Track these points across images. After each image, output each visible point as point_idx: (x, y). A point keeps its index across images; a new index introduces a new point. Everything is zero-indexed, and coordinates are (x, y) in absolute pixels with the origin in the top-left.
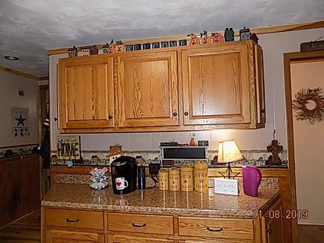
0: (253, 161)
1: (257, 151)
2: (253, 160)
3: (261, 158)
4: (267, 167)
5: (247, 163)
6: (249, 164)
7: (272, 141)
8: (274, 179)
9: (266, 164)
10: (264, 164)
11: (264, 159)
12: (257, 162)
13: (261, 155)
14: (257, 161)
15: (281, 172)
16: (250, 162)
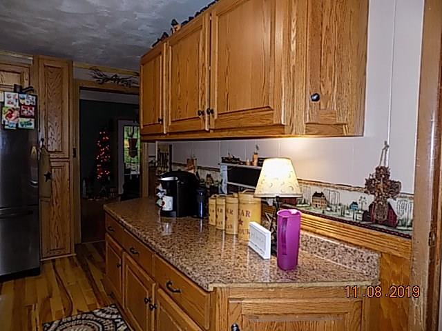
0: (339, 207)
1: (348, 188)
2: (340, 205)
3: (356, 203)
4: (365, 226)
5: (329, 209)
6: (331, 210)
7: (377, 169)
8: (370, 255)
9: (363, 220)
10: (359, 217)
11: (360, 206)
12: (347, 212)
13: (356, 197)
14: (348, 208)
15: (391, 243)
16: (334, 208)
